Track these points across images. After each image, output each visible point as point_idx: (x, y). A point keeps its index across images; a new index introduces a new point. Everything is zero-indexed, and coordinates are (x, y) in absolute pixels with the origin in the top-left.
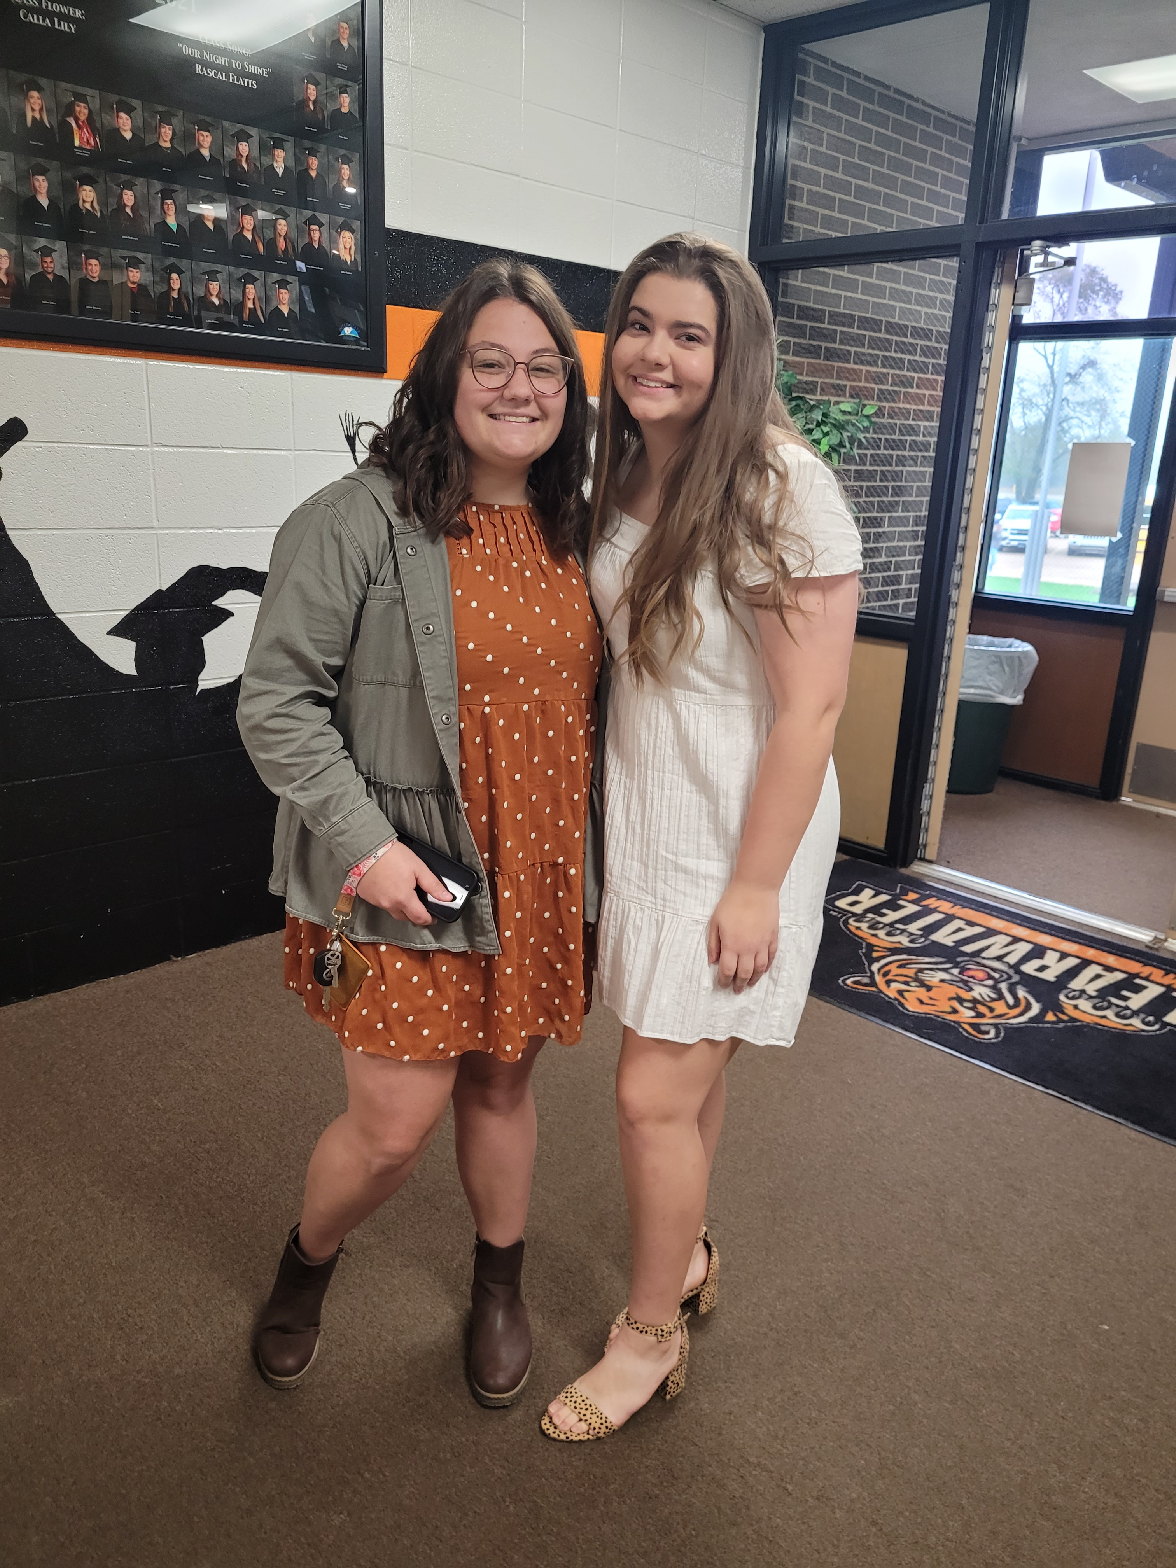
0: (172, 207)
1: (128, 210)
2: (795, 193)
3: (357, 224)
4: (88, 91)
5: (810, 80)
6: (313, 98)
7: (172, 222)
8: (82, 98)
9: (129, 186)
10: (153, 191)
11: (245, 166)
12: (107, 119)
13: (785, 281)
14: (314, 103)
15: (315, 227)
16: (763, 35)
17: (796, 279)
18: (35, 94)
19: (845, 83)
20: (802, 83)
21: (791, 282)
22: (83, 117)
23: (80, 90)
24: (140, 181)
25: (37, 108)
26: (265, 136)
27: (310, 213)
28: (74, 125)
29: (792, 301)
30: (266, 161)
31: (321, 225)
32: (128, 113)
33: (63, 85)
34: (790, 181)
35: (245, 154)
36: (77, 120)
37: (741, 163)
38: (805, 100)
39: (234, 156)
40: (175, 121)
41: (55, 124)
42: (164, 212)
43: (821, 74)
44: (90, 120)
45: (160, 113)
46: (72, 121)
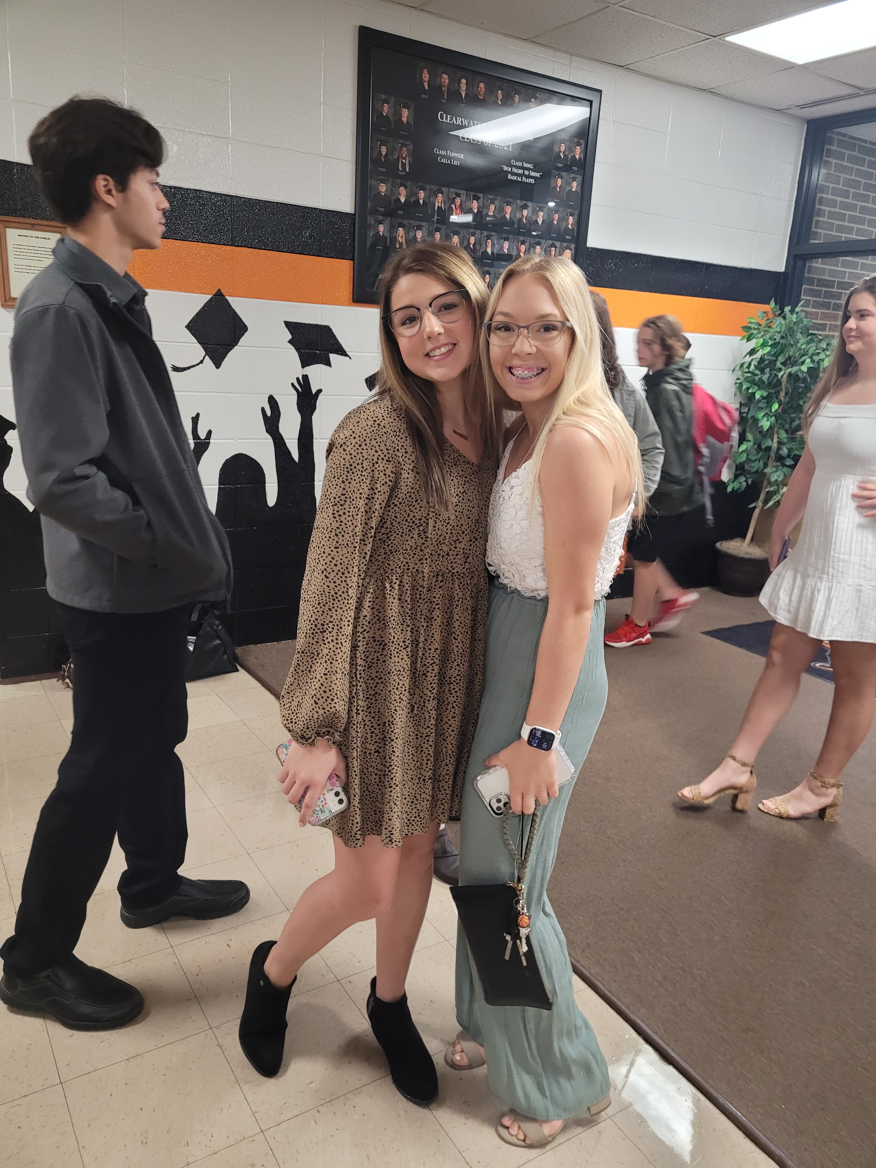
0: (490, 243)
1: (471, 246)
2: (820, 213)
3: (573, 246)
4: (461, 192)
5: (834, 148)
6: (559, 185)
7: (489, 251)
8: (458, 195)
9: (473, 234)
10: (483, 236)
11: (525, 221)
12: (468, 204)
13: (810, 264)
14: (560, 188)
15: (553, 249)
16: (806, 126)
17: (817, 263)
18: (440, 195)
19: (857, 147)
20: (829, 150)
21: (813, 265)
22: (458, 204)
23: (458, 191)
24: (478, 232)
25: (440, 201)
26: (535, 206)
27: (551, 242)
28: (454, 208)
29: (813, 276)
30: (534, 218)
31: (556, 247)
32: (477, 200)
33: (452, 190)
34: (817, 206)
35: (525, 215)
36: (455, 205)
37: (787, 198)
38: (830, 159)
39: (520, 217)
40: (496, 202)
41: (446, 208)
42: (486, 246)
43: (841, 144)
44: (461, 205)
45: (491, 199)
46: (453, 206)
